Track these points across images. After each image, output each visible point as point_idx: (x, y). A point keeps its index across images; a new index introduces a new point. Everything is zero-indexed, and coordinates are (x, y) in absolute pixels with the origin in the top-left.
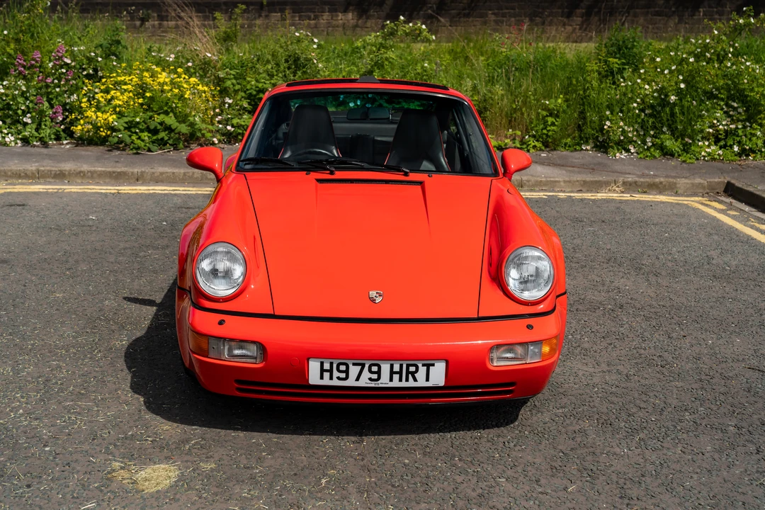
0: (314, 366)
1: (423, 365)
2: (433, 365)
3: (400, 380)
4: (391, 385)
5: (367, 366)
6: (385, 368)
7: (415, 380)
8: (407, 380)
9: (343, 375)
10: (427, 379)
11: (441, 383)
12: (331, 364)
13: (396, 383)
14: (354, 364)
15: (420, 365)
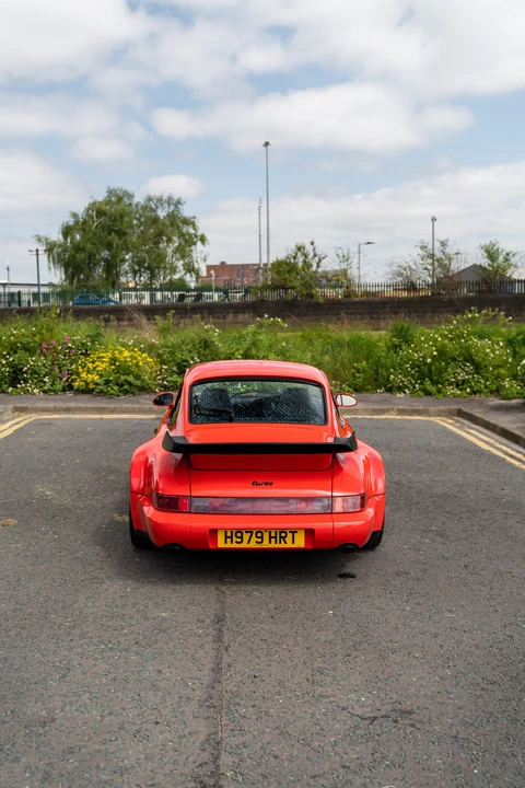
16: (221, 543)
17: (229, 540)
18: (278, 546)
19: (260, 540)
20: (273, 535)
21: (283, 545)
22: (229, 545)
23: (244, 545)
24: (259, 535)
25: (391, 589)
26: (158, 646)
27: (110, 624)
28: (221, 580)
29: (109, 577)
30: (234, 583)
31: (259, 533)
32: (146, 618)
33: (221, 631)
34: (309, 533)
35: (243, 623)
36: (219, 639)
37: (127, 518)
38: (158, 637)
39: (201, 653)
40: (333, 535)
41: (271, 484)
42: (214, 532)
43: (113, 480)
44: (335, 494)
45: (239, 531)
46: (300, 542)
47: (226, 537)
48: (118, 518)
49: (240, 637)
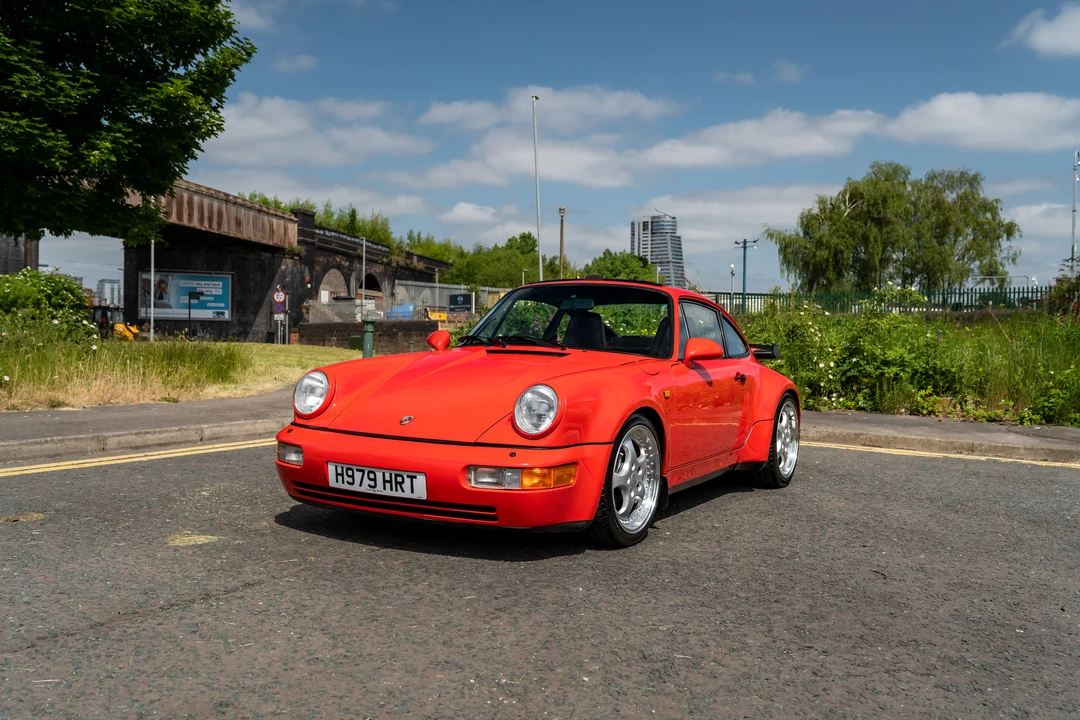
0: (331, 468)
1: (408, 476)
2: (415, 477)
3: (392, 490)
4: (384, 493)
5: (366, 473)
6: (379, 475)
7: (403, 491)
8: (396, 490)
9: (350, 480)
10: (412, 492)
11: (424, 497)
12: (342, 468)
13: (388, 492)
14: (358, 470)
15: (405, 476)
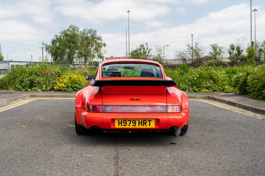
16: (117, 126)
17: (120, 124)
18: (143, 127)
19: (134, 124)
20: (140, 122)
21: (145, 127)
22: (120, 127)
23: (127, 127)
24: (134, 122)
25: (195, 148)
26: (88, 167)
27: (65, 159)
28: (116, 144)
29: (65, 144)
30: (122, 146)
31: (134, 121)
32: (82, 157)
33: (117, 162)
34: (157, 121)
35: (127, 159)
36: (117, 164)
37: (74, 126)
38: (88, 164)
39: (108, 169)
40: (168, 122)
41: (139, 100)
42: (113, 120)
43: (69, 115)
44: (168, 105)
45: (125, 120)
46: (153, 125)
47: (119, 123)
48: (70, 125)
49: (127, 164)
